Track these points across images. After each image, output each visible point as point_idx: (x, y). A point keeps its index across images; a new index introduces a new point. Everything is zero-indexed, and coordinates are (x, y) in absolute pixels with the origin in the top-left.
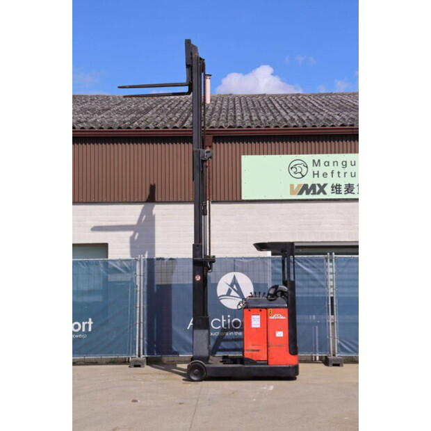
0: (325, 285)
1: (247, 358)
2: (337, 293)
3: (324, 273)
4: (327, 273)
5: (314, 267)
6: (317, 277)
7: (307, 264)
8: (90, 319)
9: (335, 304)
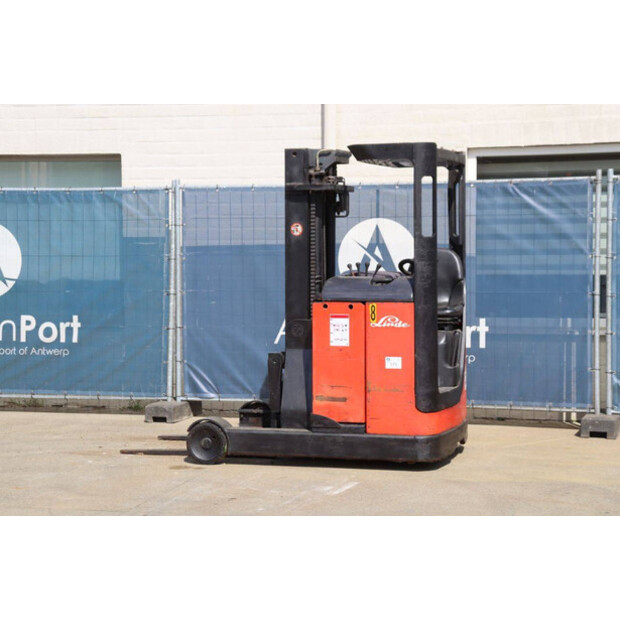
0: (586, 248)
1: (316, 416)
2: (615, 266)
3: (585, 220)
4: (594, 220)
5: (562, 205)
6: (568, 228)
7: (544, 198)
8: (75, 318)
9: (609, 292)
